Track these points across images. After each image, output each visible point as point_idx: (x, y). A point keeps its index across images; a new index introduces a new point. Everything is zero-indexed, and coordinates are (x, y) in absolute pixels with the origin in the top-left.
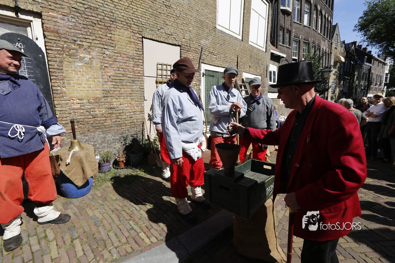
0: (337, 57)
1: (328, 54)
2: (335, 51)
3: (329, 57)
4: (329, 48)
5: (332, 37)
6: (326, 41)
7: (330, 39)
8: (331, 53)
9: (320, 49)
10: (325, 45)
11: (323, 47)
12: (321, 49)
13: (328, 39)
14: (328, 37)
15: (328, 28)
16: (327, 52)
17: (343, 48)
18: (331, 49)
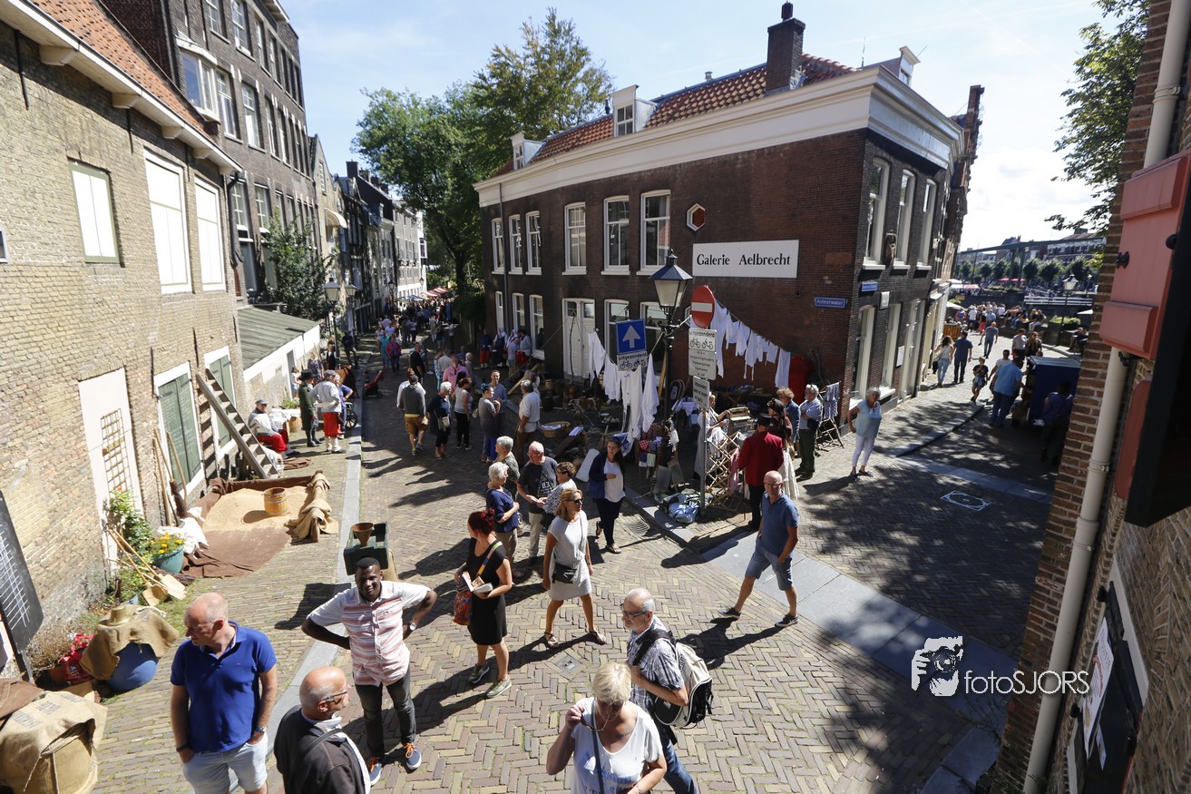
0: (329, 216)
1: (311, 208)
2: (323, 200)
3: (315, 215)
4: (310, 196)
5: (313, 169)
6: (303, 180)
7: (308, 175)
8: (316, 207)
9: (293, 201)
10: (301, 191)
11: (299, 195)
12: (296, 201)
13: (305, 175)
14: (305, 170)
15: (300, 146)
16: (309, 205)
17: (336, 193)
18: (315, 198)
